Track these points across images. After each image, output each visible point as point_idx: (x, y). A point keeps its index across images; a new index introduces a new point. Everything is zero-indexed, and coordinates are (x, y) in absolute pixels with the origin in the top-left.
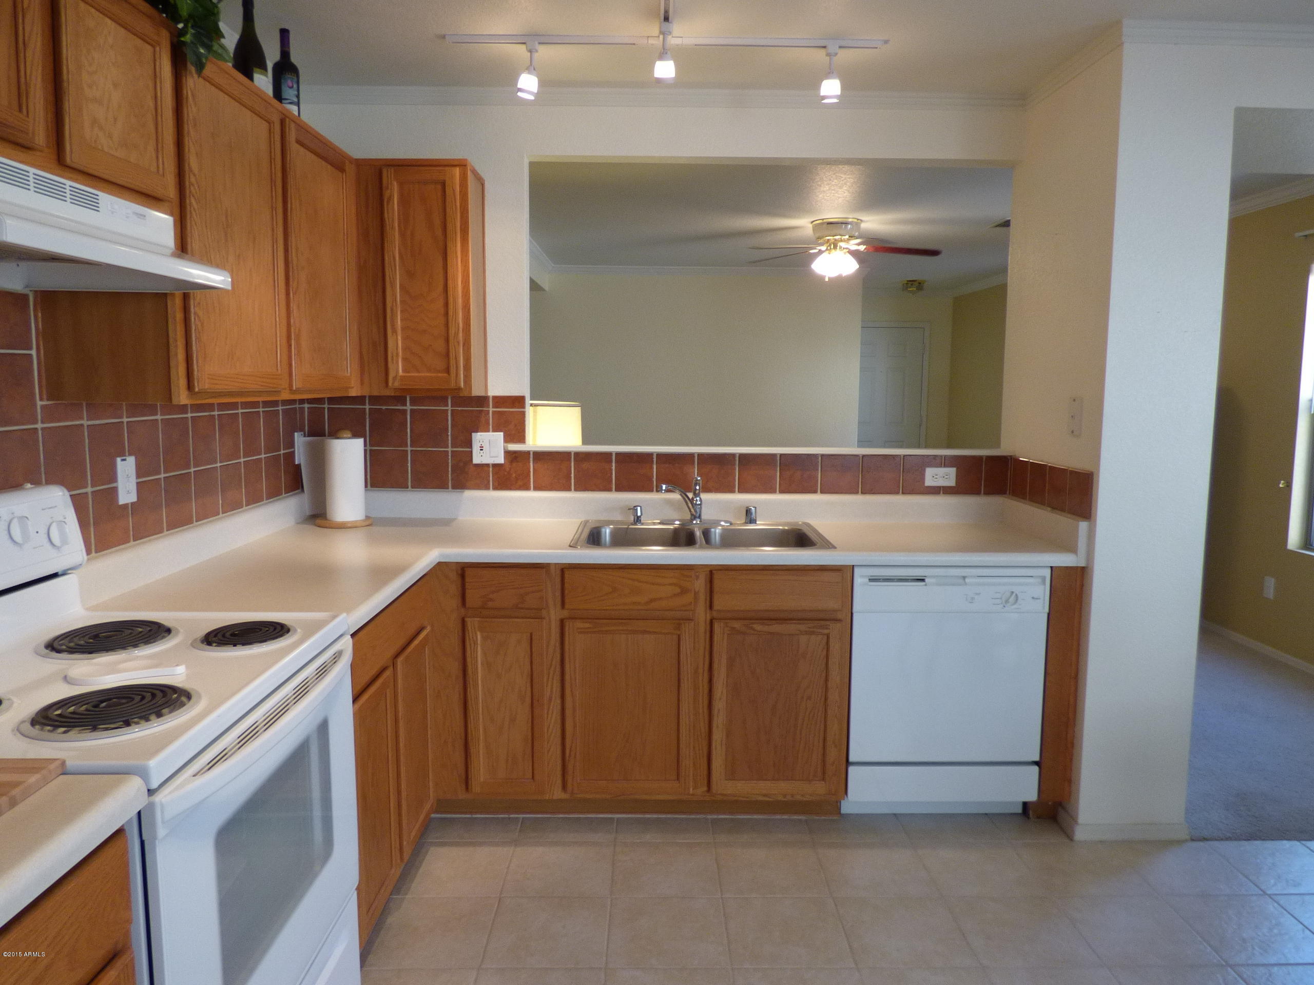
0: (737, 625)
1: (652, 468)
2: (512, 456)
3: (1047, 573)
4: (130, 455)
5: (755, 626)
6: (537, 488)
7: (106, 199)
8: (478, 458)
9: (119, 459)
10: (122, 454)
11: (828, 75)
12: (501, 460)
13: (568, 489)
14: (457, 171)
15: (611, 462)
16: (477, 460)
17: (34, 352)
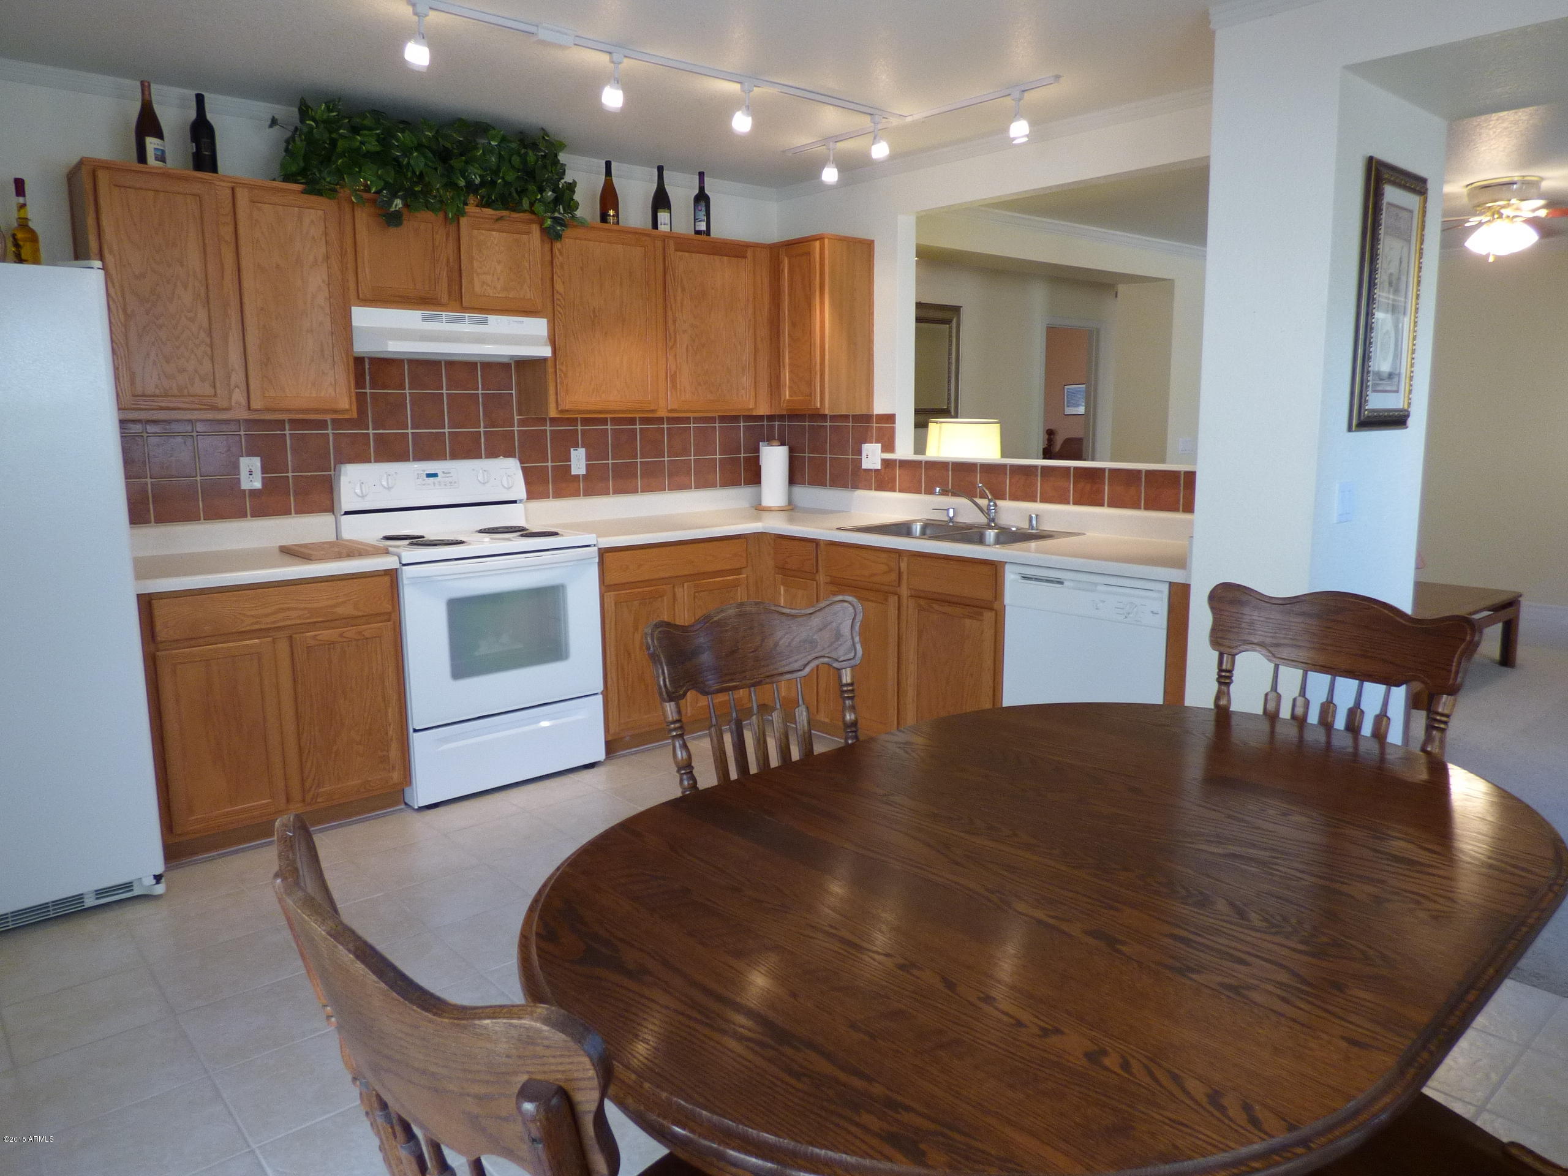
0: (923, 602)
1: (976, 476)
2: (886, 463)
3: (1165, 588)
4: (582, 447)
5: (934, 605)
6: (901, 491)
7: (492, 318)
8: (866, 464)
9: (572, 449)
10: (576, 446)
11: (1016, 115)
12: (879, 467)
13: (920, 493)
14: (817, 244)
15: (948, 470)
16: (864, 466)
17: (514, 392)
